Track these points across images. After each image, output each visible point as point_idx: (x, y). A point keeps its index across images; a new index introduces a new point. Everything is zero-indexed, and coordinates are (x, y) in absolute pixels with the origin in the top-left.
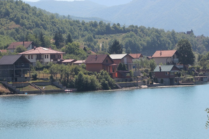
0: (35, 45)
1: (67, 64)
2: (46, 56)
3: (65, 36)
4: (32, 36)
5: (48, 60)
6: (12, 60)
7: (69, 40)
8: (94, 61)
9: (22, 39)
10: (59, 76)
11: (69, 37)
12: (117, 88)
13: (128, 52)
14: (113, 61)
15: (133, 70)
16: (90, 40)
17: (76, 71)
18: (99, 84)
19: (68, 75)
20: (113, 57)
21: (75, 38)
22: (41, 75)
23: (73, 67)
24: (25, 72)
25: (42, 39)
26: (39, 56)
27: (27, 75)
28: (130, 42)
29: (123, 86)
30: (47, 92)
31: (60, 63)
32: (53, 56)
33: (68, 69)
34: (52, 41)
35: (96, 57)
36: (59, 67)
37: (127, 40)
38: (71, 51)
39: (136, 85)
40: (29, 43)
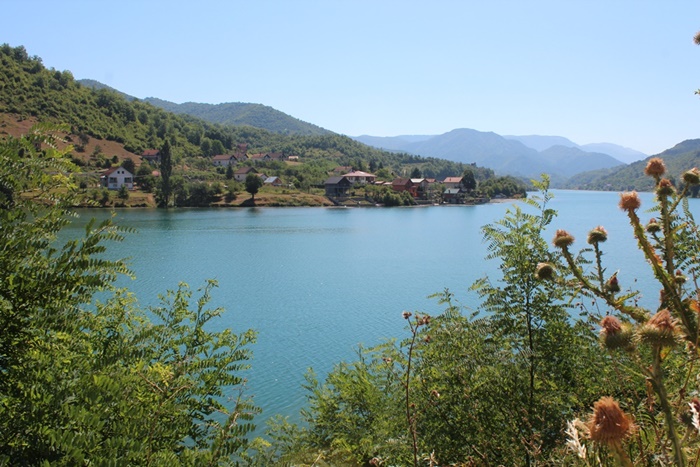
0: (354, 170)
1: (378, 185)
2: (363, 178)
3: (377, 164)
4: (353, 163)
5: (364, 181)
6: (337, 180)
7: (381, 166)
8: (398, 184)
9: (345, 165)
10: (371, 194)
11: (381, 164)
12: (416, 204)
13: (425, 178)
14: (413, 184)
15: (428, 192)
16: (397, 167)
17: (385, 190)
18: (402, 201)
19: (378, 193)
20: (413, 180)
21: (386, 165)
22: (358, 192)
23: (383, 187)
24: (346, 190)
25: (360, 165)
26: (357, 178)
27: (347, 192)
28: (427, 170)
29: (420, 203)
30: (362, 206)
31: (373, 184)
32: (367, 178)
33: (379, 188)
34: (368, 167)
35: (401, 181)
36: (372, 187)
37: (425, 168)
38: (382, 175)
39: (430, 203)
40: (350, 167)
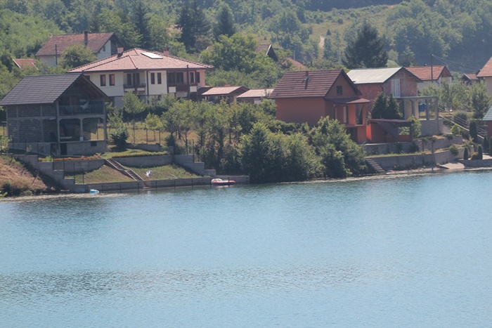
0: (120, 44)
1: (218, 102)
2: (155, 75)
3: (211, 16)
4: (112, 18)
5: (159, 89)
6: (51, 89)
7: (226, 27)
8: (299, 91)
9: (83, 27)
10: (193, 137)
11: (224, 17)
12: (371, 171)
13: (404, 63)
14: (357, 89)
15: (418, 118)
16: (288, 25)
17: (245, 121)
18: (314, 162)
19: (220, 133)
20: (359, 76)
21: (244, 19)
22: (139, 134)
23: (236, 108)
24: (90, 126)
25: (141, 25)
26: (134, 78)
27: (98, 136)
28: (411, 31)
29: (387, 167)
30: (158, 187)
31: (196, 97)
32: (175, 77)
33: (223, 115)
34: (173, 31)
35: (307, 79)
36: (195, 109)
37: (402, 23)
38: (230, 62)
39: (428, 162)
40: (103, 36)
